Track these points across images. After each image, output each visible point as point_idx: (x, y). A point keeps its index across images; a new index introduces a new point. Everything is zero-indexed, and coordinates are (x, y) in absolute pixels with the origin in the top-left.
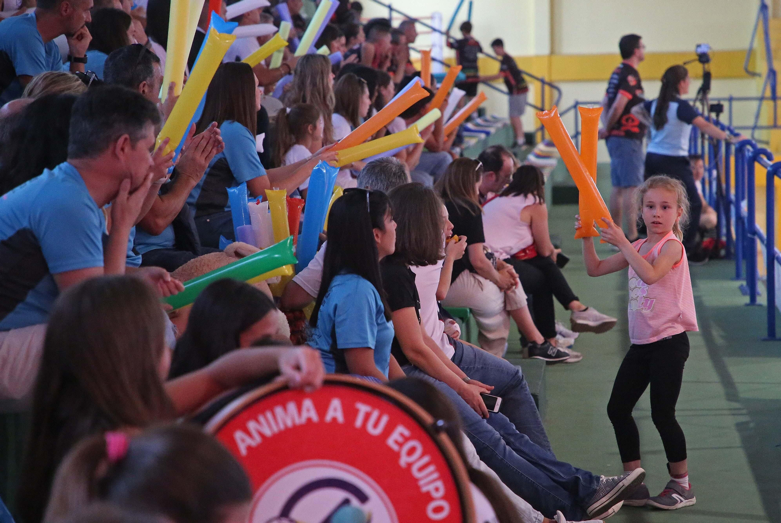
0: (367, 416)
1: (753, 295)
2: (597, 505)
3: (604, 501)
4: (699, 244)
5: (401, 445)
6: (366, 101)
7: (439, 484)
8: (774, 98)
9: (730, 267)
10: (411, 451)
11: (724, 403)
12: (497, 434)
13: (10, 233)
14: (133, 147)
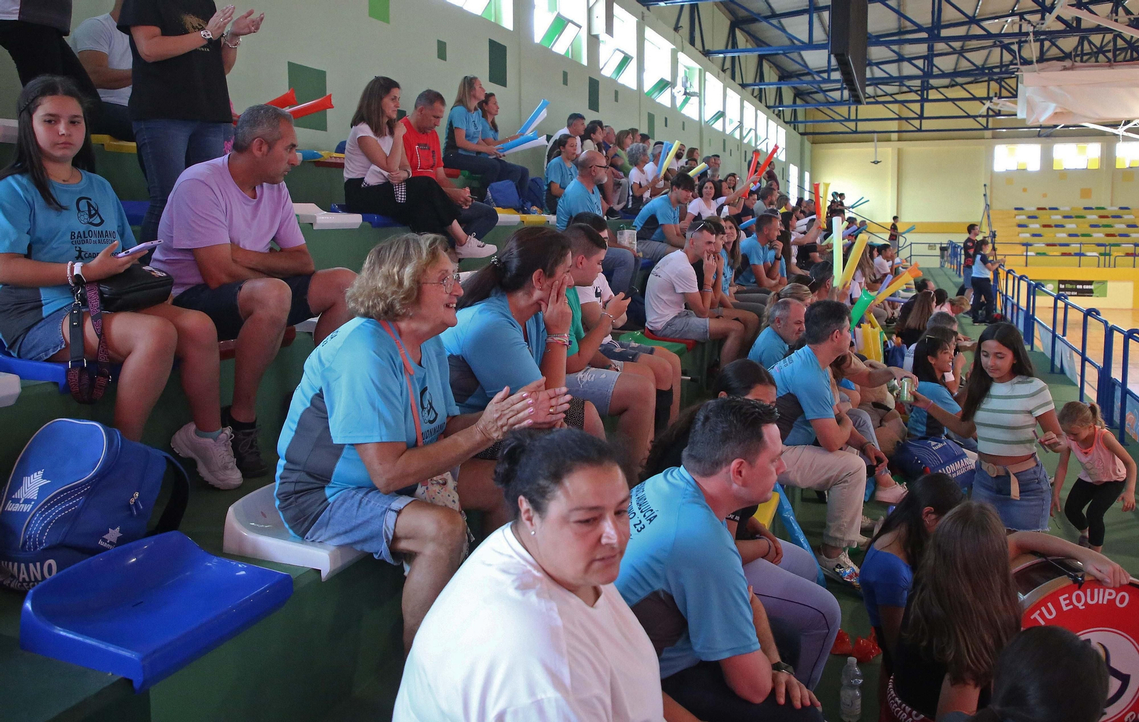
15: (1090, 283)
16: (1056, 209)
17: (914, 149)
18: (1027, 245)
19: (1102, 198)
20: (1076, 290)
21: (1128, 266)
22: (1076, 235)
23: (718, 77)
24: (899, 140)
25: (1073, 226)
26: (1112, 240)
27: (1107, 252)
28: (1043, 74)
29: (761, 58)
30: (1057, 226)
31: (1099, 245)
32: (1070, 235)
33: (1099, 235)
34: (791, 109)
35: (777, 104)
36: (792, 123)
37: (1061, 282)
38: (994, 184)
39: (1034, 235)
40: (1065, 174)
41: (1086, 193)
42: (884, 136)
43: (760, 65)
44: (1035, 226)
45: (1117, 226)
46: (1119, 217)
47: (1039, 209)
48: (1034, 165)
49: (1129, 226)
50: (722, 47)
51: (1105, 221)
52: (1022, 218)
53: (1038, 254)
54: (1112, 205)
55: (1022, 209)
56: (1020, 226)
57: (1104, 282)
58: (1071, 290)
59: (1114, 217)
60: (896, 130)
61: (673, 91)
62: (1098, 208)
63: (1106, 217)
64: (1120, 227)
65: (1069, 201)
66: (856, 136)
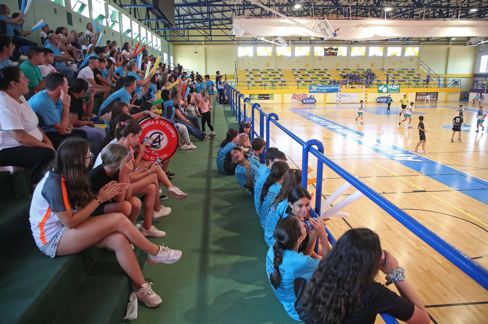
0: (162, 123)
1: (232, 109)
2: (206, 137)
3: (207, 136)
4: (225, 102)
5: (168, 127)
6: (173, 80)
7: (174, 132)
8: (237, 82)
9: (229, 105)
10: (169, 127)
11: (226, 123)
12: (191, 127)
13: (117, 98)
14: (134, 85)
15: (268, 95)
16: (258, 70)
17: (210, 48)
18: (248, 82)
19: (273, 66)
20: (264, 97)
21: (280, 89)
22: (264, 79)
23: (127, 16)
24: (205, 44)
25: (264, 76)
26: (275, 80)
27: (273, 84)
28: (240, 20)
29: (148, 9)
30: (258, 76)
31: (271, 82)
32: (263, 79)
33: (271, 79)
34: (163, 30)
35: (157, 28)
36: (164, 36)
37: (259, 95)
38: (238, 61)
39: (251, 79)
40: (261, 58)
41: (268, 64)
42: (199, 43)
43: (148, 13)
44: (252, 76)
45: (277, 76)
46: (278, 73)
47: (253, 70)
48: (251, 55)
49: (281, 76)
50: (130, 4)
51: (273, 74)
52: (247, 73)
53: (252, 85)
54: (276, 69)
55: (248, 70)
56: (247, 76)
57: (272, 95)
58: (263, 97)
59: (276, 73)
60: (204, 40)
61: (107, 20)
62: (271, 70)
63: (274, 73)
64: (278, 76)
65: (262, 67)
66: (189, 43)
